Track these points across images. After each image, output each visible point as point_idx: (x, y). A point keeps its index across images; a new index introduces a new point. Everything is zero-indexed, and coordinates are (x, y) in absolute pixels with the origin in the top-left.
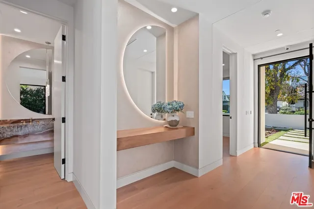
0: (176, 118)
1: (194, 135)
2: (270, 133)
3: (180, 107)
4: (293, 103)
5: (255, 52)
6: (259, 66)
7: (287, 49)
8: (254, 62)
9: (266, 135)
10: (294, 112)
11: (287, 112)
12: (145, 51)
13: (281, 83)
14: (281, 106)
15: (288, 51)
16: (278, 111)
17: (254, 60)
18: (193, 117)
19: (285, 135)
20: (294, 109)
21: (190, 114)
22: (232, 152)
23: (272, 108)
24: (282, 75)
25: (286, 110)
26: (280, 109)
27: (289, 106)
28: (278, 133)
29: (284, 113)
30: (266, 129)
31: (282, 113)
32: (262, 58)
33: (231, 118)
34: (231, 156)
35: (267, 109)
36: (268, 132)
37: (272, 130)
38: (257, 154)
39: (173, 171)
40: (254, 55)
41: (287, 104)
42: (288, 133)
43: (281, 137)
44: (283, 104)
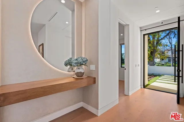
0: (81, 70)
1: (95, 83)
2: (150, 78)
3: (84, 62)
4: (163, 60)
5: (141, 26)
6: (144, 35)
7: (162, 23)
8: (141, 32)
9: (148, 79)
10: (163, 65)
11: (160, 65)
12: (67, 23)
13: (157, 48)
14: (156, 62)
15: (162, 24)
16: (155, 64)
17: (141, 31)
18: (95, 70)
19: (159, 79)
20: (163, 63)
21: (93, 67)
22: (126, 93)
23: (152, 63)
24: (157, 43)
25: (159, 63)
26: (156, 63)
27: (161, 62)
28: (155, 77)
29: (158, 65)
30: (149, 75)
31: (157, 65)
32: (146, 30)
33: (125, 69)
34: (126, 95)
35: (149, 63)
36: (149, 77)
37: (152, 75)
38: (143, 93)
39: (82, 110)
40: (141, 28)
41: (160, 60)
42: (161, 77)
43: (157, 81)
44: (157, 60)
